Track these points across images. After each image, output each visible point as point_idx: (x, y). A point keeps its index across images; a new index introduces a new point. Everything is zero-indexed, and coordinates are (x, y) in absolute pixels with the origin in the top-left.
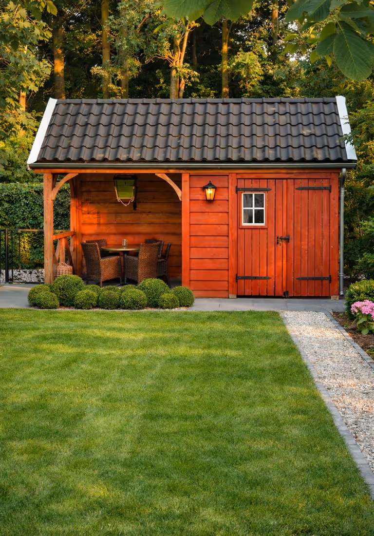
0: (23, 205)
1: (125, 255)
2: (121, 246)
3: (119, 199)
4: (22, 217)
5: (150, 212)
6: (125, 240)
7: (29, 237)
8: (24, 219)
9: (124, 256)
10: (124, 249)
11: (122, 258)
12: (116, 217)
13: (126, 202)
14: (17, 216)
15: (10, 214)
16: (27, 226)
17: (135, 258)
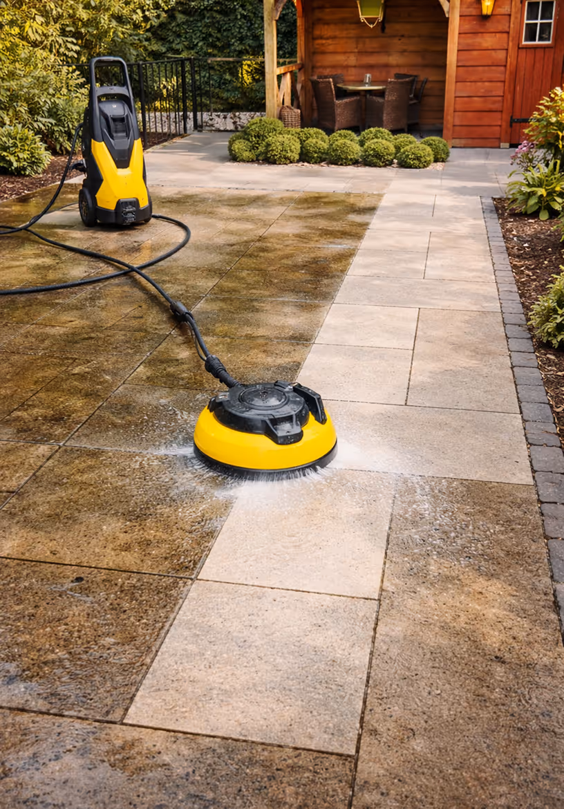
0: (239, 17)
1: (368, 96)
2: (362, 82)
3: (362, 18)
4: (239, 36)
5: (403, 36)
6: (368, 75)
7: (249, 66)
8: (241, 40)
9: (365, 96)
10: (367, 87)
11: (364, 100)
12: (357, 43)
13: (371, 21)
14: (232, 34)
15: (224, 30)
16: (246, 49)
17: (380, 100)
